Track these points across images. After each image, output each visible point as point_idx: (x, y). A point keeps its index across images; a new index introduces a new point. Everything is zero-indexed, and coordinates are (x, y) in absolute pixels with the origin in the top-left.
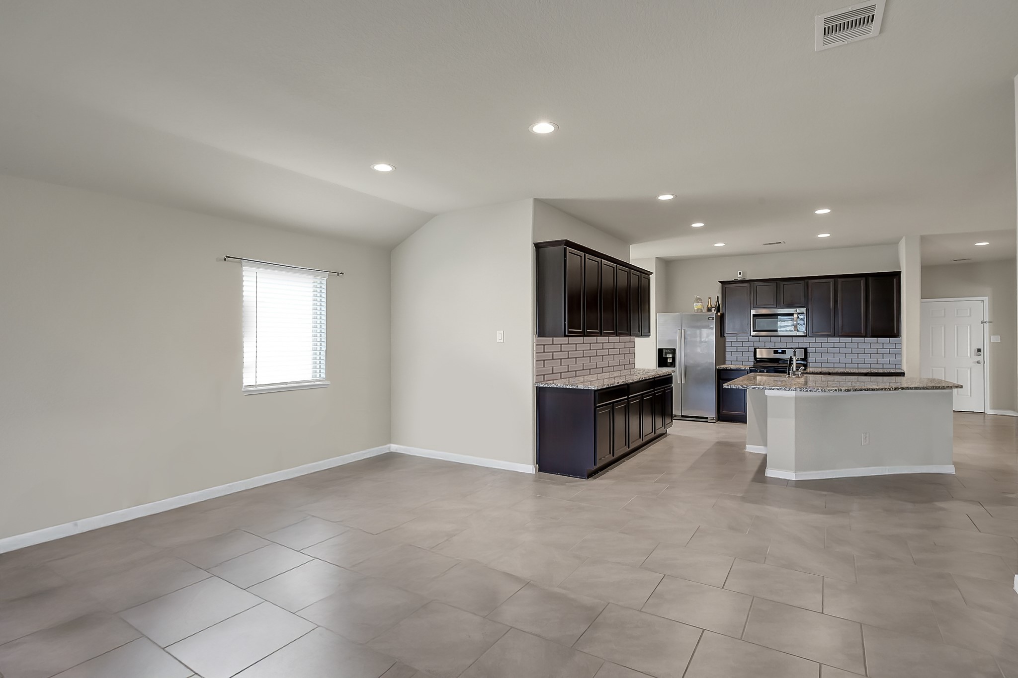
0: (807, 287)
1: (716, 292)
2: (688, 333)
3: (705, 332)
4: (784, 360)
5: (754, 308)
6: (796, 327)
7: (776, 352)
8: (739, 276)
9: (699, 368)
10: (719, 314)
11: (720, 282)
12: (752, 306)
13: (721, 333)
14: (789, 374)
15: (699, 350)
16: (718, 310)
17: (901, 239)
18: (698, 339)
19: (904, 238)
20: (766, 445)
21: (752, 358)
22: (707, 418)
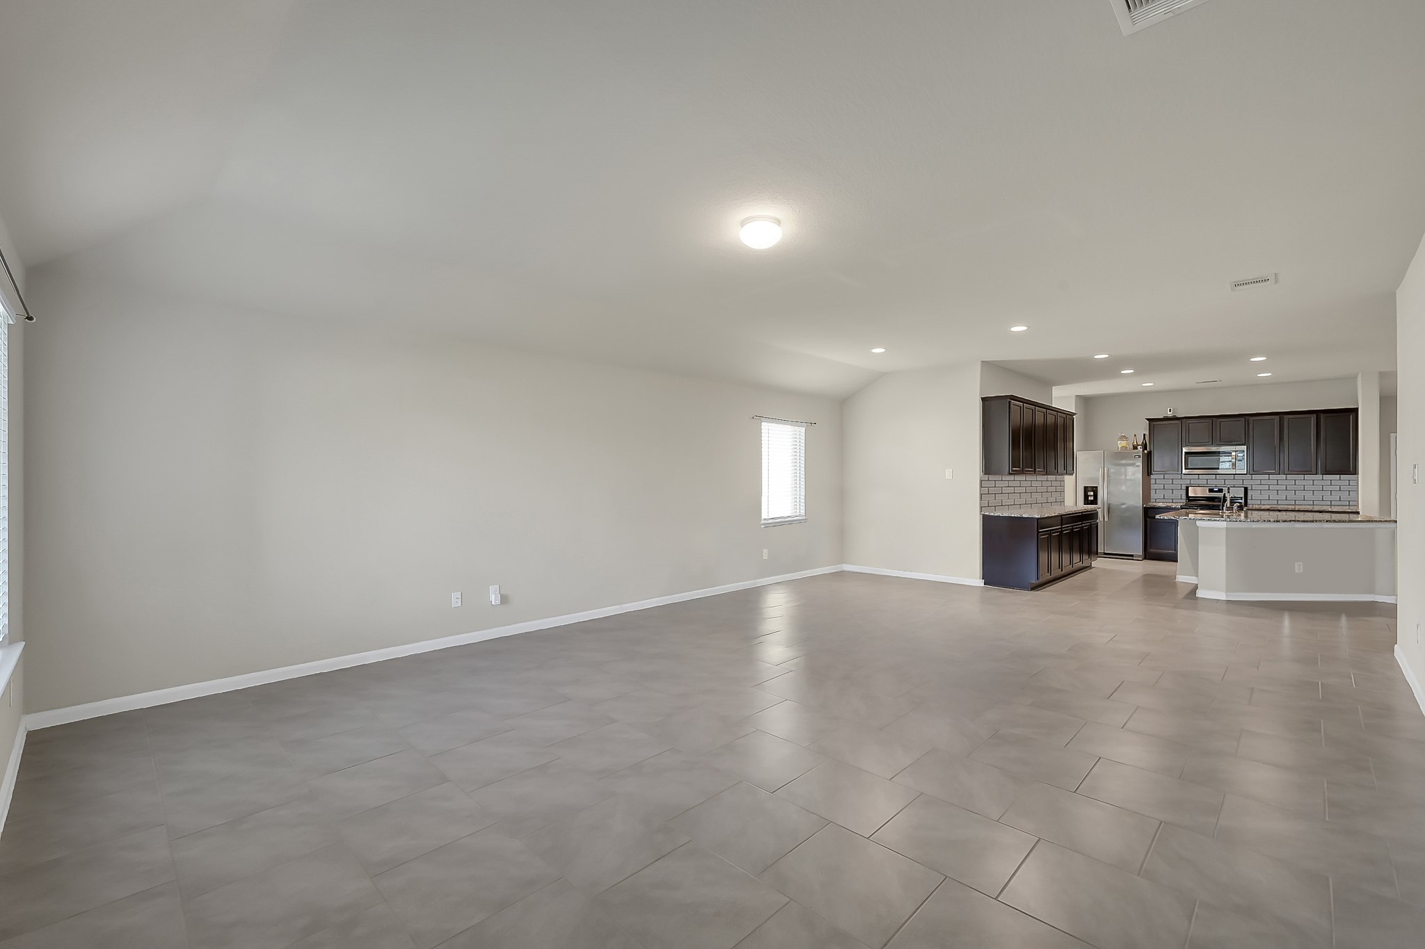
0: (1247, 424)
1: (1143, 429)
2: (1112, 470)
3: (1130, 470)
4: (1218, 499)
5: (1186, 446)
6: (1234, 465)
7: (1211, 491)
8: (1169, 413)
9: (1124, 506)
10: (1146, 451)
11: (1147, 419)
12: (1184, 444)
13: (1148, 470)
14: (1223, 509)
15: (1123, 488)
16: (1145, 447)
17: (1358, 374)
18: (1123, 477)
19: (1360, 374)
20: (1197, 576)
21: (1184, 496)
22: (1132, 556)
